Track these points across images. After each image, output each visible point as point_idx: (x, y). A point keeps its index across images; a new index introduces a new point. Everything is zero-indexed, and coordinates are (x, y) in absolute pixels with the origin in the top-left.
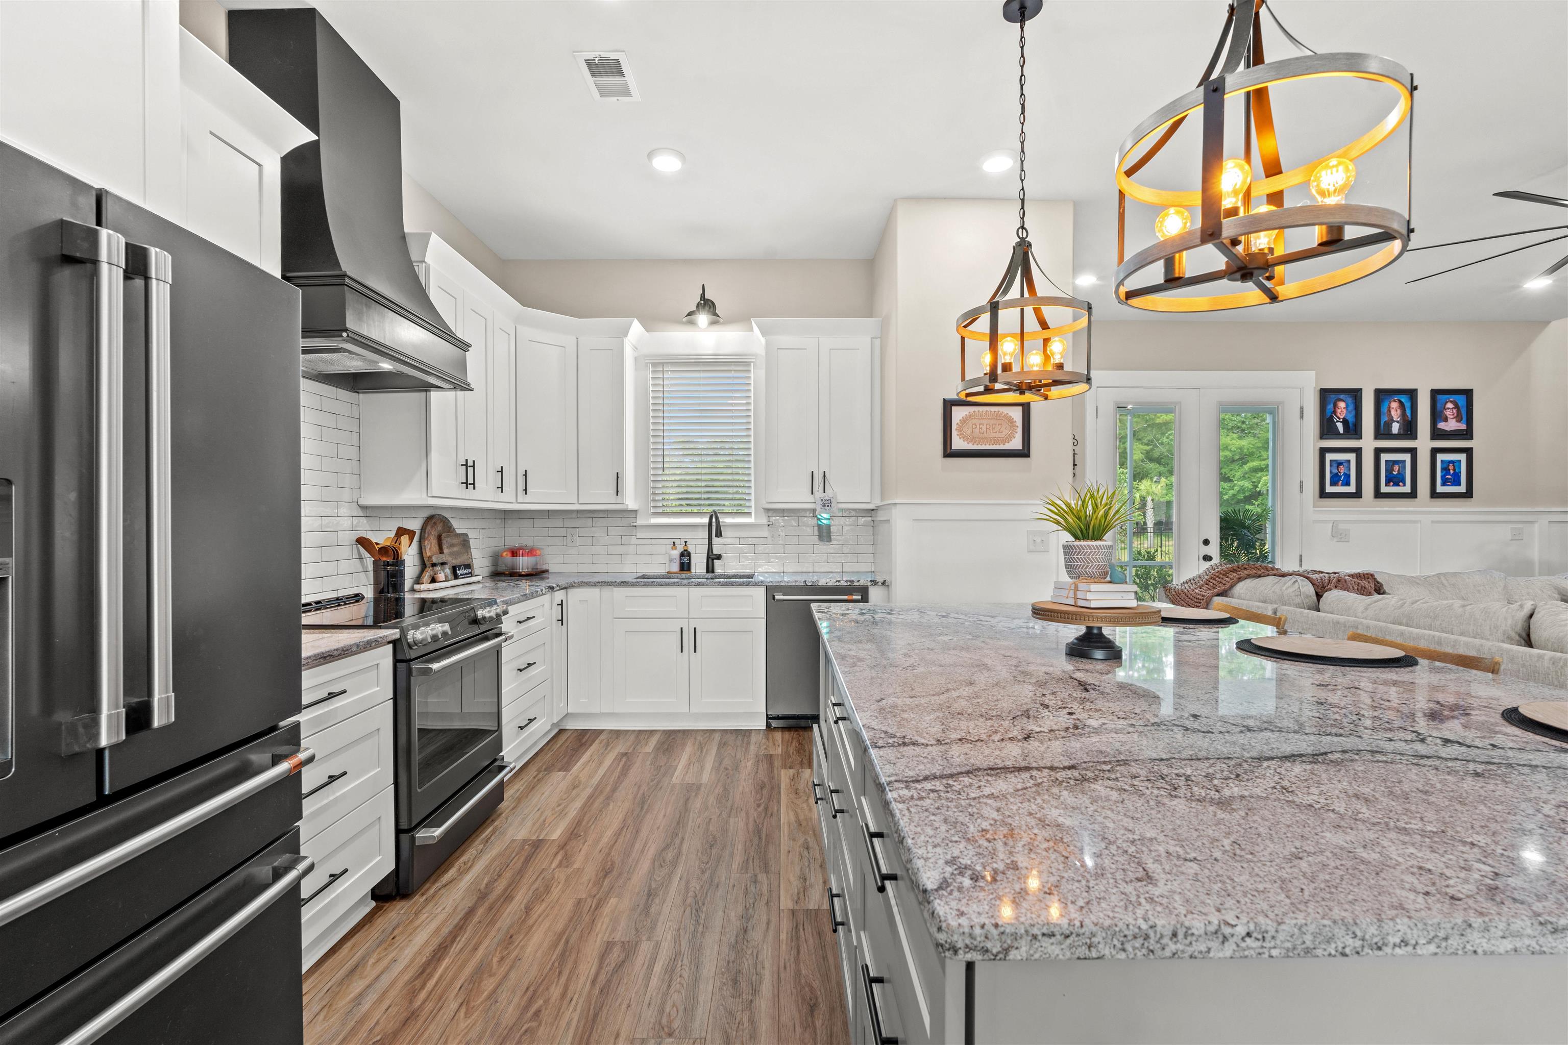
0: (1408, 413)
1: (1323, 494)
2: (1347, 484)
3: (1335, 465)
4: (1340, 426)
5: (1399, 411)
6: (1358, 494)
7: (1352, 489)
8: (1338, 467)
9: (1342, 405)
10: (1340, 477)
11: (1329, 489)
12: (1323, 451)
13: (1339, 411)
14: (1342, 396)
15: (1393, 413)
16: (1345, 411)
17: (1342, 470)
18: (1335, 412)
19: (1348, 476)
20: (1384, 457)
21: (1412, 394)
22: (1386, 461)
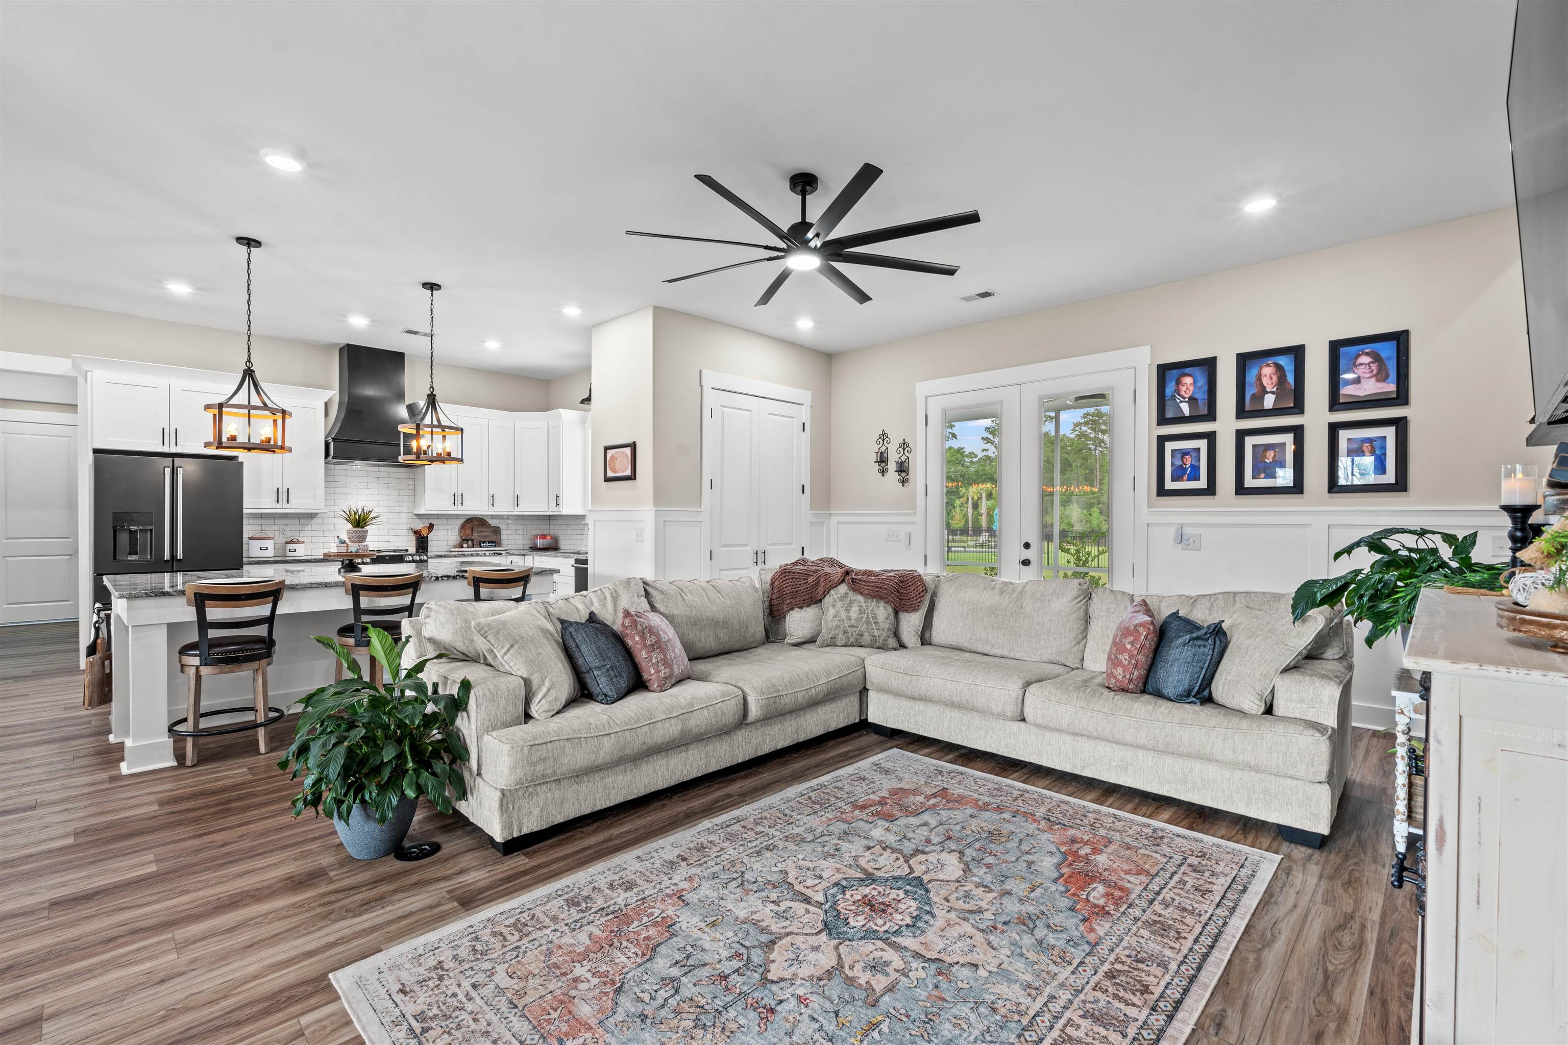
0: (1290, 378)
1: (1162, 491)
2: (1196, 478)
3: (1179, 456)
4: (1185, 408)
5: (1275, 378)
6: (1211, 490)
7: (1202, 484)
8: (1182, 458)
9: (1188, 380)
10: (1186, 469)
11: (1169, 485)
12: (1162, 440)
13: (1184, 388)
14: (1187, 370)
15: (1265, 381)
16: (1192, 388)
17: (1189, 461)
18: (1178, 391)
19: (1196, 468)
20: (1250, 441)
21: (1297, 353)
22: (1254, 446)
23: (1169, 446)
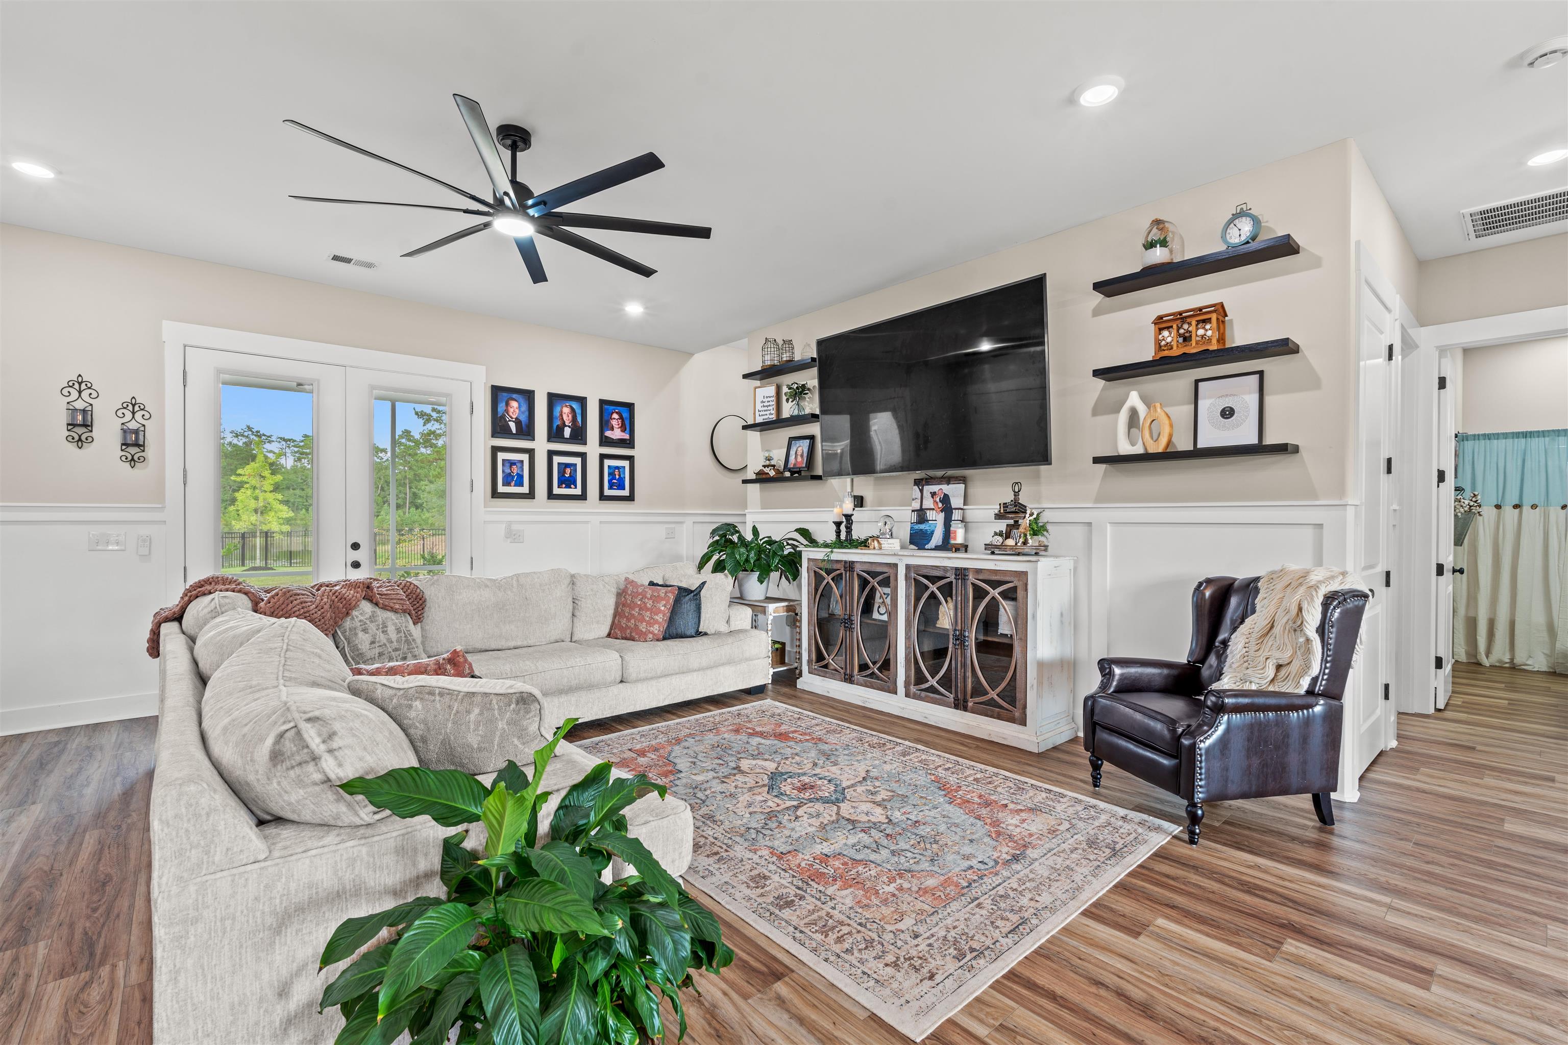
0: (579, 419)
1: (495, 494)
2: (520, 484)
3: (507, 465)
4: (513, 426)
5: (570, 416)
6: (531, 495)
7: (525, 489)
8: (511, 467)
9: (514, 404)
10: (513, 477)
11: (501, 489)
12: (495, 450)
13: (511, 410)
14: (514, 396)
15: (565, 417)
16: (517, 411)
17: (515, 470)
18: (507, 411)
19: (521, 477)
20: (557, 460)
21: (582, 401)
22: (559, 464)
23: (501, 456)
